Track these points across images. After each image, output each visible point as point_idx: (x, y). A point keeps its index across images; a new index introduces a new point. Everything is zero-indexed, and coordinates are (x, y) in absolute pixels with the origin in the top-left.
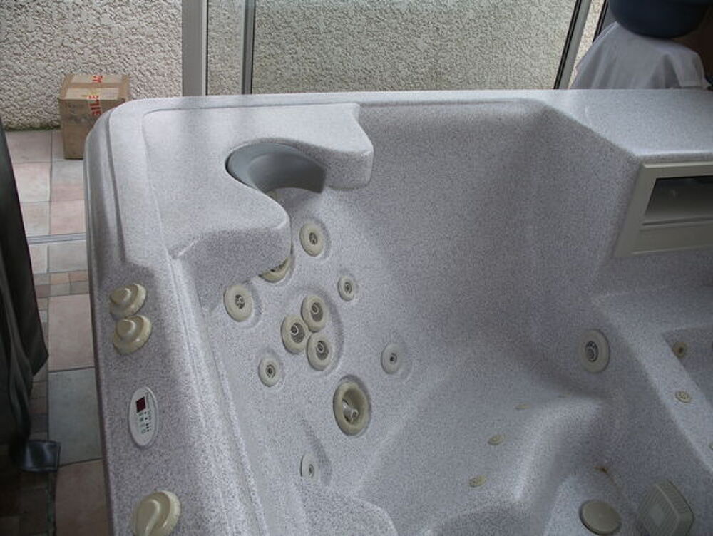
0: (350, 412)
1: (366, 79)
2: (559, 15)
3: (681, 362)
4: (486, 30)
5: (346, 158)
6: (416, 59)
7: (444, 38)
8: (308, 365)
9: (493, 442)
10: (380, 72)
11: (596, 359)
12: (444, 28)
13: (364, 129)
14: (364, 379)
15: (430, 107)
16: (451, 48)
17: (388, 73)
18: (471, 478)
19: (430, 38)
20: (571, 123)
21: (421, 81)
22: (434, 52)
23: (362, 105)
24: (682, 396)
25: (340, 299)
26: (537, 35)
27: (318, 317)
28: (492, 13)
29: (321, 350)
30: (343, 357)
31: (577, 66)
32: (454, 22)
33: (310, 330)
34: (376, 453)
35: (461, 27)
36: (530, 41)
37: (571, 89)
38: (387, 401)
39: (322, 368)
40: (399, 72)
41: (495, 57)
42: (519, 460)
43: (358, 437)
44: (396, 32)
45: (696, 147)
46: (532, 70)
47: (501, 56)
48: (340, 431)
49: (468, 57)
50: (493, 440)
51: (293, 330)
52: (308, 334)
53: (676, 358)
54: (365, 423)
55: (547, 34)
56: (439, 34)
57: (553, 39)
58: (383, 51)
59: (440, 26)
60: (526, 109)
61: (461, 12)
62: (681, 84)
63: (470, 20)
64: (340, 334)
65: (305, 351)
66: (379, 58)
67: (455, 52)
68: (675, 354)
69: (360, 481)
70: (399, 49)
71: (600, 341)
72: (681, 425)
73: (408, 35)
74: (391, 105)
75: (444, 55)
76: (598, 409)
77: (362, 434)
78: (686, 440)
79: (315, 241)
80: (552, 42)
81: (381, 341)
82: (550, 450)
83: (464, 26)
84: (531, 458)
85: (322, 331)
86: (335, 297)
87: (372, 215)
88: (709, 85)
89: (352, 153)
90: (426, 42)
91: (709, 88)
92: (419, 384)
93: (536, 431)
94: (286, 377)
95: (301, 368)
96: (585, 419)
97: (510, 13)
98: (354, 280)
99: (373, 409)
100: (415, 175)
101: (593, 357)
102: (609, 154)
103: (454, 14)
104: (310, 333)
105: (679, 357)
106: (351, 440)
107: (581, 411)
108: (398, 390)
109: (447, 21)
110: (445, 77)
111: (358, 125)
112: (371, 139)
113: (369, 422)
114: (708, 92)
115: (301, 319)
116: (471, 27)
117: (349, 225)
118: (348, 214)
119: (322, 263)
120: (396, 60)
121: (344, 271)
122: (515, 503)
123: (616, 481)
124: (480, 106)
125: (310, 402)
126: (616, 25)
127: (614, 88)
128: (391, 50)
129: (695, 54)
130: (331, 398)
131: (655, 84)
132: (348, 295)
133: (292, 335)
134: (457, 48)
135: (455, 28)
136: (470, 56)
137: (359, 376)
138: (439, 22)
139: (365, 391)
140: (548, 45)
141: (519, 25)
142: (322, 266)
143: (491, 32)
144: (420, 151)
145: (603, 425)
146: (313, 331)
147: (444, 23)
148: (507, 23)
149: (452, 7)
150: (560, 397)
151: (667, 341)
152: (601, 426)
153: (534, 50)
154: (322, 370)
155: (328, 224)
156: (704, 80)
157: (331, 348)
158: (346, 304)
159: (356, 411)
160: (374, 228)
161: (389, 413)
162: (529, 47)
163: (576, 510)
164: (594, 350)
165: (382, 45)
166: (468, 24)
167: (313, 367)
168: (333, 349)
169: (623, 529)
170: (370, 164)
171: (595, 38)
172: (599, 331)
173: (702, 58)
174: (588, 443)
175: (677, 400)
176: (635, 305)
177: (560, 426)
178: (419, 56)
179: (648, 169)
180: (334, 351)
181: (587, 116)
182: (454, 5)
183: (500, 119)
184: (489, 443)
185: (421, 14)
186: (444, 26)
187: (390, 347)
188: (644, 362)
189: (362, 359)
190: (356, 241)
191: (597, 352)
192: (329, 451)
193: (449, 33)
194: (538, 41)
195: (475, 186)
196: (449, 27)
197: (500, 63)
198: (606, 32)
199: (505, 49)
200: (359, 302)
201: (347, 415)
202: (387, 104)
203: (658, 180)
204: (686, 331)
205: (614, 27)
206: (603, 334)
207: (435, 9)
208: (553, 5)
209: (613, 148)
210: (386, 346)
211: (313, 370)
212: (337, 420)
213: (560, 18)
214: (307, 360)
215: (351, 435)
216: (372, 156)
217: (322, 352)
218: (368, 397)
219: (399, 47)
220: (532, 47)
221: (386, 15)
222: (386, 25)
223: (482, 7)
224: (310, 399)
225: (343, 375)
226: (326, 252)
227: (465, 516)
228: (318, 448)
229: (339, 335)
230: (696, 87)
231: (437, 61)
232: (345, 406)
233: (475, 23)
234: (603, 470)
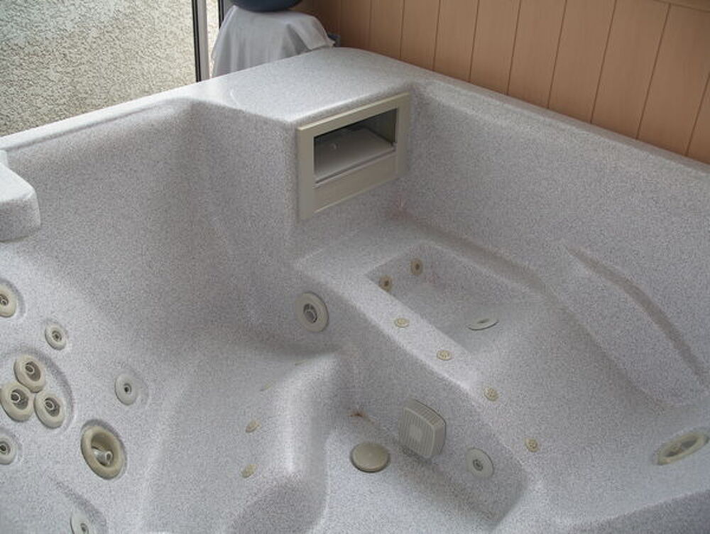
0: (102, 457)
1: (5, 124)
2: (181, 13)
3: (391, 294)
4: (115, 44)
5: (8, 207)
6: (53, 92)
7: (74, 63)
8: (42, 426)
9: (250, 429)
10: (19, 114)
11: (316, 319)
12: (70, 53)
13: (19, 174)
14: (106, 419)
15: (79, 133)
16: (85, 71)
17: (28, 113)
18: (242, 469)
19: (60, 65)
20: (221, 110)
21: (65, 112)
22: (69, 80)
23: (8, 150)
24: (400, 323)
25: (52, 349)
26: (166, 37)
27: (36, 375)
28: (114, 26)
29: (51, 407)
30: (76, 406)
31: (212, 55)
32: (79, 44)
33: (32, 391)
34: (144, 485)
35: (88, 47)
36: (161, 45)
37: (213, 77)
38: (136, 431)
39: (59, 425)
40: (40, 108)
41: (132, 68)
42: (279, 435)
43: (120, 478)
44: (22, 69)
45: (340, 99)
46: (172, 71)
47: (137, 66)
48: (101, 479)
49: (105, 76)
50: (250, 428)
51: (14, 398)
52: (31, 396)
53: (385, 292)
54: (122, 460)
55: (175, 34)
56: (68, 60)
57: (182, 37)
58: (15, 92)
59: (67, 52)
60: (174, 108)
61: (83, 32)
62: (310, 48)
63: (95, 38)
64: (65, 384)
65: (34, 414)
66: (13, 101)
67: (91, 74)
68: (383, 288)
69: (139, 518)
70: (31, 85)
71: (314, 301)
72: (408, 348)
73: (36, 69)
74: (38, 142)
75: (80, 80)
76: (334, 362)
77: (124, 472)
78: (417, 359)
79: (6, 302)
80: (183, 40)
81: (109, 376)
82: (305, 416)
83: (91, 47)
84: (290, 429)
85: (45, 388)
86: (47, 350)
87: (56, 257)
88: (333, 42)
89: (13, 200)
90: (57, 72)
91: (335, 45)
92: (162, 403)
93: (286, 403)
94: (23, 448)
95: (36, 432)
96: (326, 375)
97: (133, 22)
98: (61, 326)
99: (125, 444)
100: (87, 204)
101: (313, 318)
102: (265, 127)
103: (77, 37)
104: (34, 395)
105: (388, 291)
106: (114, 483)
107: (320, 369)
108: (143, 416)
109: (72, 45)
110: (88, 102)
111: (11, 172)
112: (28, 181)
113: (126, 459)
114: (335, 48)
115: (18, 383)
116: (99, 45)
117: (36, 274)
118: (30, 264)
119: (21, 321)
120: (32, 97)
121: (48, 321)
122: (290, 477)
123: (372, 420)
124: (130, 117)
125: (59, 462)
126: (235, 8)
127: (251, 67)
128: (24, 88)
129: (313, 18)
130: (79, 449)
131: (287, 54)
132: (59, 343)
133: (15, 404)
134: (91, 69)
135: (82, 50)
136: (106, 73)
137: (98, 417)
138: (64, 47)
139: (111, 430)
140: (180, 44)
141: (146, 31)
142: (21, 325)
143: (120, 46)
144: (84, 180)
145: (344, 375)
146: (36, 391)
147: (69, 48)
148: (133, 32)
149: (72, 30)
150: (296, 365)
151: (372, 280)
152: (341, 376)
153: (167, 52)
154: (59, 427)
155: (14, 281)
156: (328, 39)
157: (60, 401)
158: (59, 353)
159: (109, 452)
160: (63, 269)
161: (143, 442)
162: (163, 51)
163: (348, 460)
164: (312, 311)
165: (12, 85)
166: (95, 42)
167: (49, 426)
168: (63, 401)
169: (393, 459)
170: (36, 206)
171: (220, 25)
172: (310, 292)
173: (319, 20)
174: (336, 396)
175: (397, 328)
176: (334, 258)
177: (305, 390)
178: (55, 88)
179: (304, 130)
180: (64, 403)
181: (233, 98)
182: (74, 28)
183: (152, 125)
184: (247, 431)
185: (42, 44)
186: (71, 50)
187: (120, 379)
188: (358, 305)
189: (96, 401)
190: (49, 287)
191: (315, 311)
192: (96, 502)
193: (78, 56)
194: (169, 42)
195: (149, 197)
196: (76, 50)
197: (139, 73)
198: (229, 16)
199: (139, 58)
200: (73, 346)
201: (102, 460)
202: (34, 142)
203: (316, 138)
204: (386, 264)
205: (233, 10)
206: (314, 294)
207: (55, 36)
208: (171, 5)
209: (266, 121)
210: (116, 379)
211: (49, 430)
212: (92, 469)
213: (183, 16)
214: (40, 423)
215: (112, 478)
216: (35, 197)
217: (53, 409)
218: (117, 436)
219: (31, 83)
220: (165, 50)
221: (5, 54)
222: (9, 64)
223: (103, 22)
224: (58, 459)
225: (83, 423)
226: (21, 309)
227: (248, 507)
228: (83, 504)
229: (64, 386)
230: (324, 47)
231: (75, 87)
232: (96, 452)
233: (101, 39)
234: (358, 415)
